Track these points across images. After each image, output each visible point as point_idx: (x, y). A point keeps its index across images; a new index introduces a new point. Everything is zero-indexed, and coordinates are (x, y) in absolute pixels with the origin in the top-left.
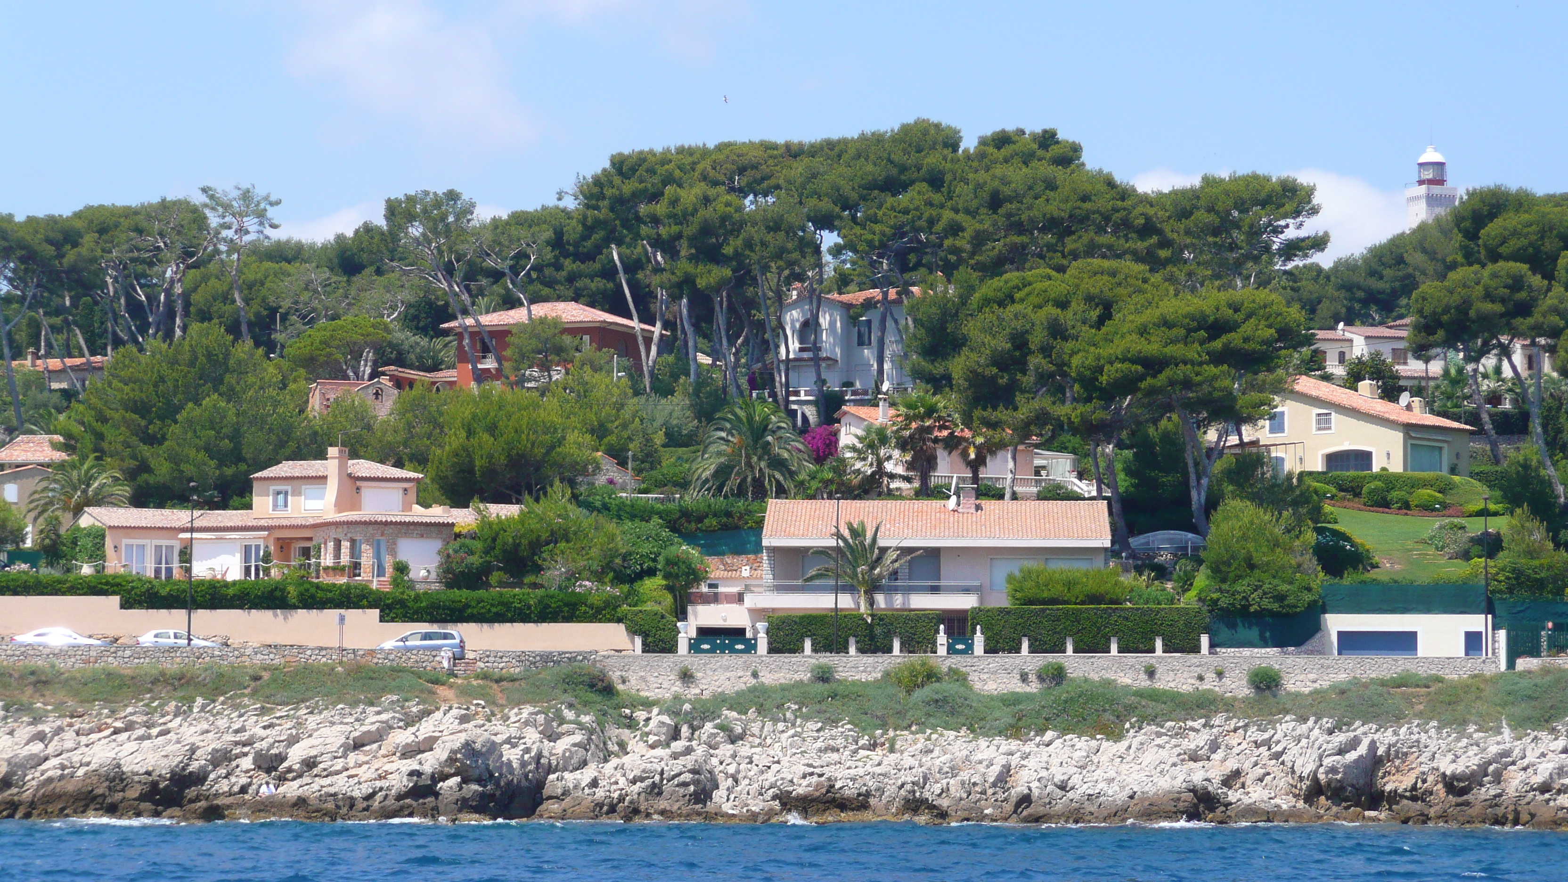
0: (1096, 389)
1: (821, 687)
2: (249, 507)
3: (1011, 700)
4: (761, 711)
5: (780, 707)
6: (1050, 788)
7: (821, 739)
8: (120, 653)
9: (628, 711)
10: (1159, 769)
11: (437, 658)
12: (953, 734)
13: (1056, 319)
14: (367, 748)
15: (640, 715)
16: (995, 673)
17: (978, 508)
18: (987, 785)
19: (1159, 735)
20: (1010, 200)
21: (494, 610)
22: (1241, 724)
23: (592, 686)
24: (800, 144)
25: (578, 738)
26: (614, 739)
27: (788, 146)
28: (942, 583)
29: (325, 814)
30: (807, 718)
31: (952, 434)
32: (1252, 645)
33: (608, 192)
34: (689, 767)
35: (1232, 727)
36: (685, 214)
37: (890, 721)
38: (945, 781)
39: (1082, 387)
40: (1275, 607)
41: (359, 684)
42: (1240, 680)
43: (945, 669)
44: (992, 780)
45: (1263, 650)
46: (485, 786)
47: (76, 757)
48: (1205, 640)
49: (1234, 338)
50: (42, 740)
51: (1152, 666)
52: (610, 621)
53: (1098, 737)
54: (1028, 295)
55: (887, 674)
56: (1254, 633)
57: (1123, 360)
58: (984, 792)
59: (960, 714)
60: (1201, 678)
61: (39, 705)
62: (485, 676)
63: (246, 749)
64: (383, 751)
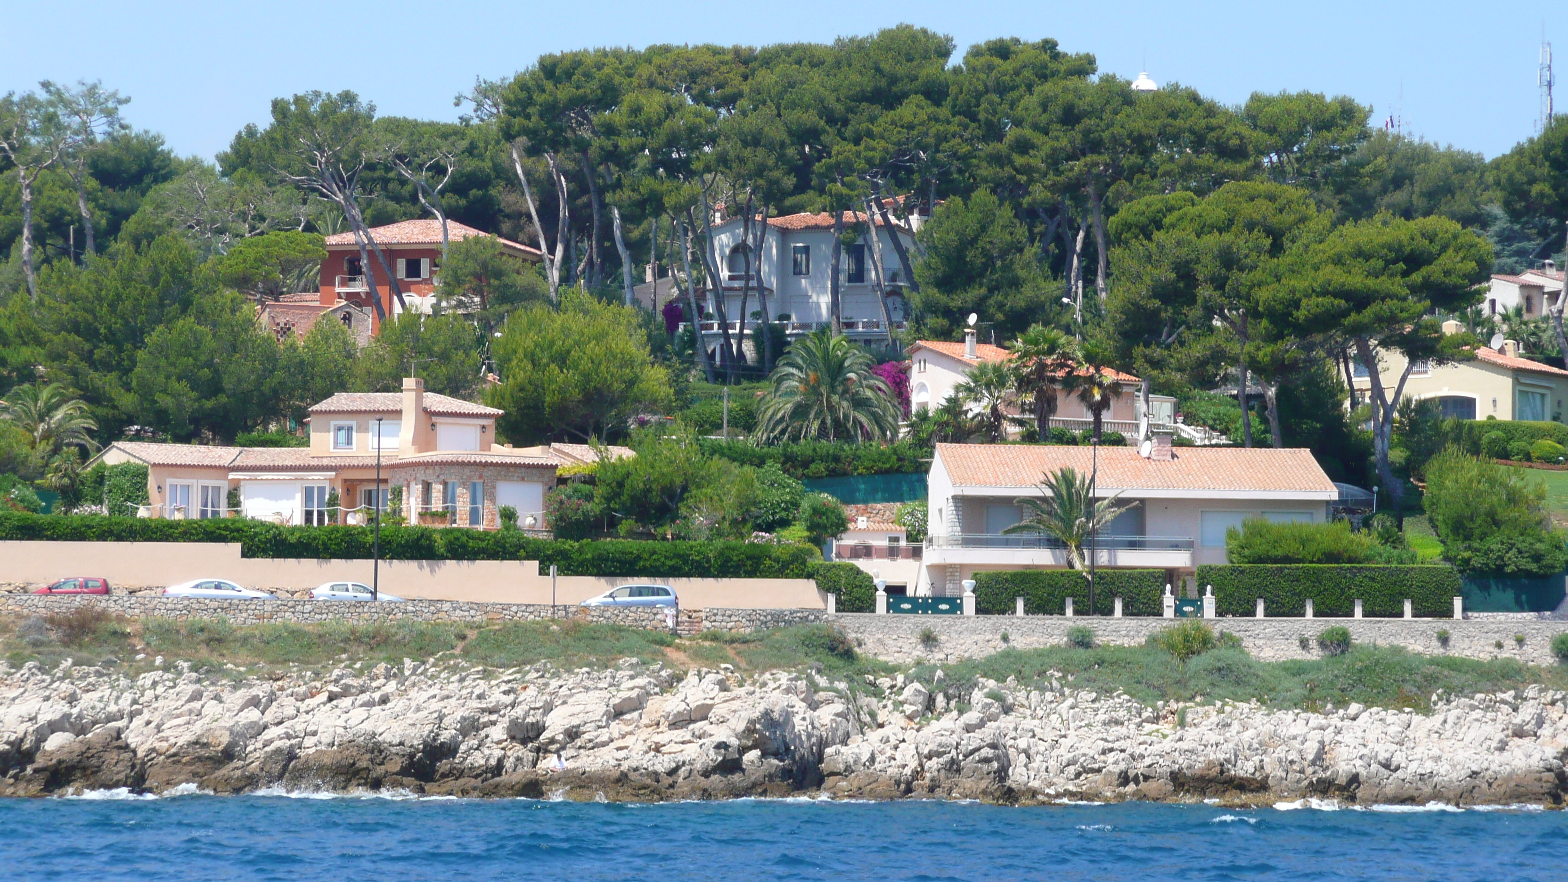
0: (1288, 325)
1: (1081, 653)
2: (307, 444)
3: (1296, 669)
4: (1021, 678)
5: (1042, 674)
6: (1374, 767)
7: (1102, 711)
8: (299, 608)
9: (871, 678)
10: (1485, 746)
11: (659, 617)
12: (1244, 705)
13: (1229, 247)
14: (627, 717)
15: (885, 682)
16: (1271, 638)
17: (1174, 456)
18: (1306, 763)
19: (1473, 708)
20: (1086, 114)
21: (669, 563)
22: (1559, 696)
23: (832, 649)
24: (751, 50)
25: (839, 707)
26: (865, 709)
27: (737, 51)
28: (1148, 538)
29: (653, 791)
30: (1075, 687)
31: (1069, 373)
32: (1508, 610)
33: (539, 98)
34: (988, 741)
35: (1549, 699)
36: (649, 124)
37: (1170, 691)
38: (1257, 759)
39: (1271, 322)
40: (1534, 567)
41: (582, 644)
42: (1542, 647)
43: (1216, 633)
44: (1311, 757)
45: (1519, 615)
46: (782, 760)
47: (299, 725)
48: (1458, 603)
49: (1434, 271)
50: (256, 706)
51: (1446, 632)
52: (798, 576)
53: (1407, 710)
54: (1181, 219)
55: (1153, 640)
56: (1509, 596)
57: (1324, 293)
58: (1302, 771)
59: (1248, 684)
60: (1499, 646)
61: (230, 666)
62: (715, 638)
63: (494, 717)
64: (645, 720)
